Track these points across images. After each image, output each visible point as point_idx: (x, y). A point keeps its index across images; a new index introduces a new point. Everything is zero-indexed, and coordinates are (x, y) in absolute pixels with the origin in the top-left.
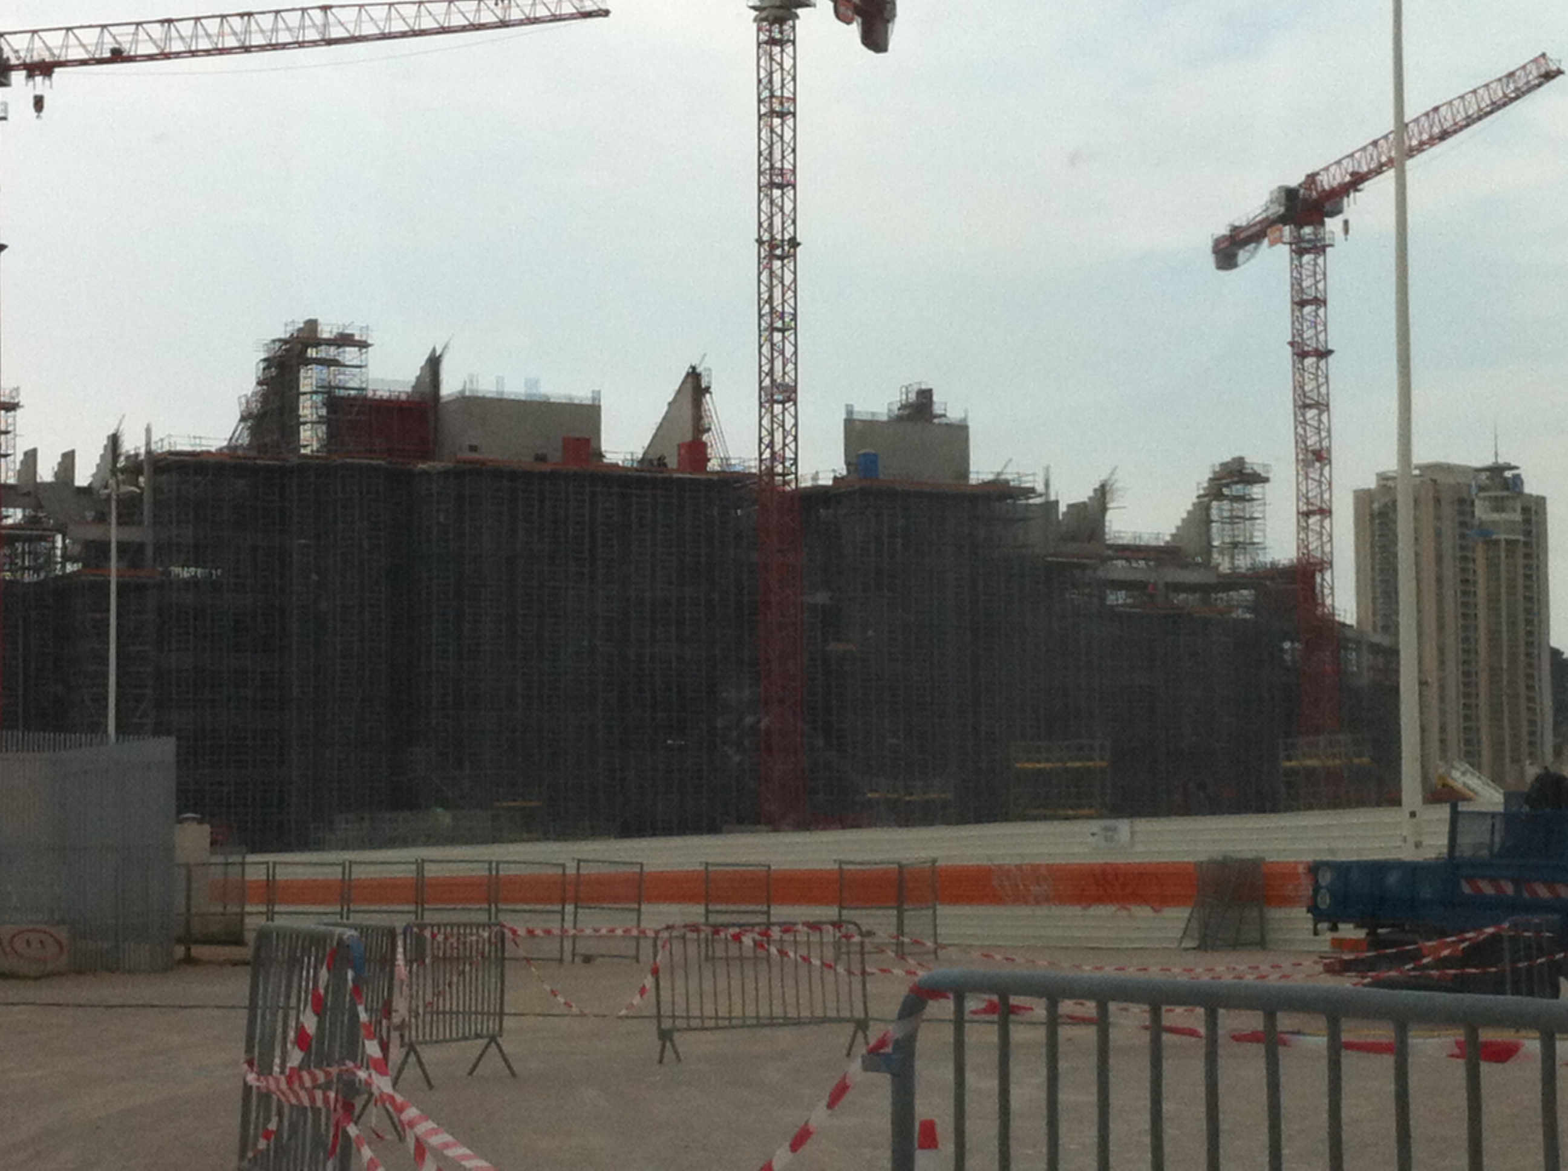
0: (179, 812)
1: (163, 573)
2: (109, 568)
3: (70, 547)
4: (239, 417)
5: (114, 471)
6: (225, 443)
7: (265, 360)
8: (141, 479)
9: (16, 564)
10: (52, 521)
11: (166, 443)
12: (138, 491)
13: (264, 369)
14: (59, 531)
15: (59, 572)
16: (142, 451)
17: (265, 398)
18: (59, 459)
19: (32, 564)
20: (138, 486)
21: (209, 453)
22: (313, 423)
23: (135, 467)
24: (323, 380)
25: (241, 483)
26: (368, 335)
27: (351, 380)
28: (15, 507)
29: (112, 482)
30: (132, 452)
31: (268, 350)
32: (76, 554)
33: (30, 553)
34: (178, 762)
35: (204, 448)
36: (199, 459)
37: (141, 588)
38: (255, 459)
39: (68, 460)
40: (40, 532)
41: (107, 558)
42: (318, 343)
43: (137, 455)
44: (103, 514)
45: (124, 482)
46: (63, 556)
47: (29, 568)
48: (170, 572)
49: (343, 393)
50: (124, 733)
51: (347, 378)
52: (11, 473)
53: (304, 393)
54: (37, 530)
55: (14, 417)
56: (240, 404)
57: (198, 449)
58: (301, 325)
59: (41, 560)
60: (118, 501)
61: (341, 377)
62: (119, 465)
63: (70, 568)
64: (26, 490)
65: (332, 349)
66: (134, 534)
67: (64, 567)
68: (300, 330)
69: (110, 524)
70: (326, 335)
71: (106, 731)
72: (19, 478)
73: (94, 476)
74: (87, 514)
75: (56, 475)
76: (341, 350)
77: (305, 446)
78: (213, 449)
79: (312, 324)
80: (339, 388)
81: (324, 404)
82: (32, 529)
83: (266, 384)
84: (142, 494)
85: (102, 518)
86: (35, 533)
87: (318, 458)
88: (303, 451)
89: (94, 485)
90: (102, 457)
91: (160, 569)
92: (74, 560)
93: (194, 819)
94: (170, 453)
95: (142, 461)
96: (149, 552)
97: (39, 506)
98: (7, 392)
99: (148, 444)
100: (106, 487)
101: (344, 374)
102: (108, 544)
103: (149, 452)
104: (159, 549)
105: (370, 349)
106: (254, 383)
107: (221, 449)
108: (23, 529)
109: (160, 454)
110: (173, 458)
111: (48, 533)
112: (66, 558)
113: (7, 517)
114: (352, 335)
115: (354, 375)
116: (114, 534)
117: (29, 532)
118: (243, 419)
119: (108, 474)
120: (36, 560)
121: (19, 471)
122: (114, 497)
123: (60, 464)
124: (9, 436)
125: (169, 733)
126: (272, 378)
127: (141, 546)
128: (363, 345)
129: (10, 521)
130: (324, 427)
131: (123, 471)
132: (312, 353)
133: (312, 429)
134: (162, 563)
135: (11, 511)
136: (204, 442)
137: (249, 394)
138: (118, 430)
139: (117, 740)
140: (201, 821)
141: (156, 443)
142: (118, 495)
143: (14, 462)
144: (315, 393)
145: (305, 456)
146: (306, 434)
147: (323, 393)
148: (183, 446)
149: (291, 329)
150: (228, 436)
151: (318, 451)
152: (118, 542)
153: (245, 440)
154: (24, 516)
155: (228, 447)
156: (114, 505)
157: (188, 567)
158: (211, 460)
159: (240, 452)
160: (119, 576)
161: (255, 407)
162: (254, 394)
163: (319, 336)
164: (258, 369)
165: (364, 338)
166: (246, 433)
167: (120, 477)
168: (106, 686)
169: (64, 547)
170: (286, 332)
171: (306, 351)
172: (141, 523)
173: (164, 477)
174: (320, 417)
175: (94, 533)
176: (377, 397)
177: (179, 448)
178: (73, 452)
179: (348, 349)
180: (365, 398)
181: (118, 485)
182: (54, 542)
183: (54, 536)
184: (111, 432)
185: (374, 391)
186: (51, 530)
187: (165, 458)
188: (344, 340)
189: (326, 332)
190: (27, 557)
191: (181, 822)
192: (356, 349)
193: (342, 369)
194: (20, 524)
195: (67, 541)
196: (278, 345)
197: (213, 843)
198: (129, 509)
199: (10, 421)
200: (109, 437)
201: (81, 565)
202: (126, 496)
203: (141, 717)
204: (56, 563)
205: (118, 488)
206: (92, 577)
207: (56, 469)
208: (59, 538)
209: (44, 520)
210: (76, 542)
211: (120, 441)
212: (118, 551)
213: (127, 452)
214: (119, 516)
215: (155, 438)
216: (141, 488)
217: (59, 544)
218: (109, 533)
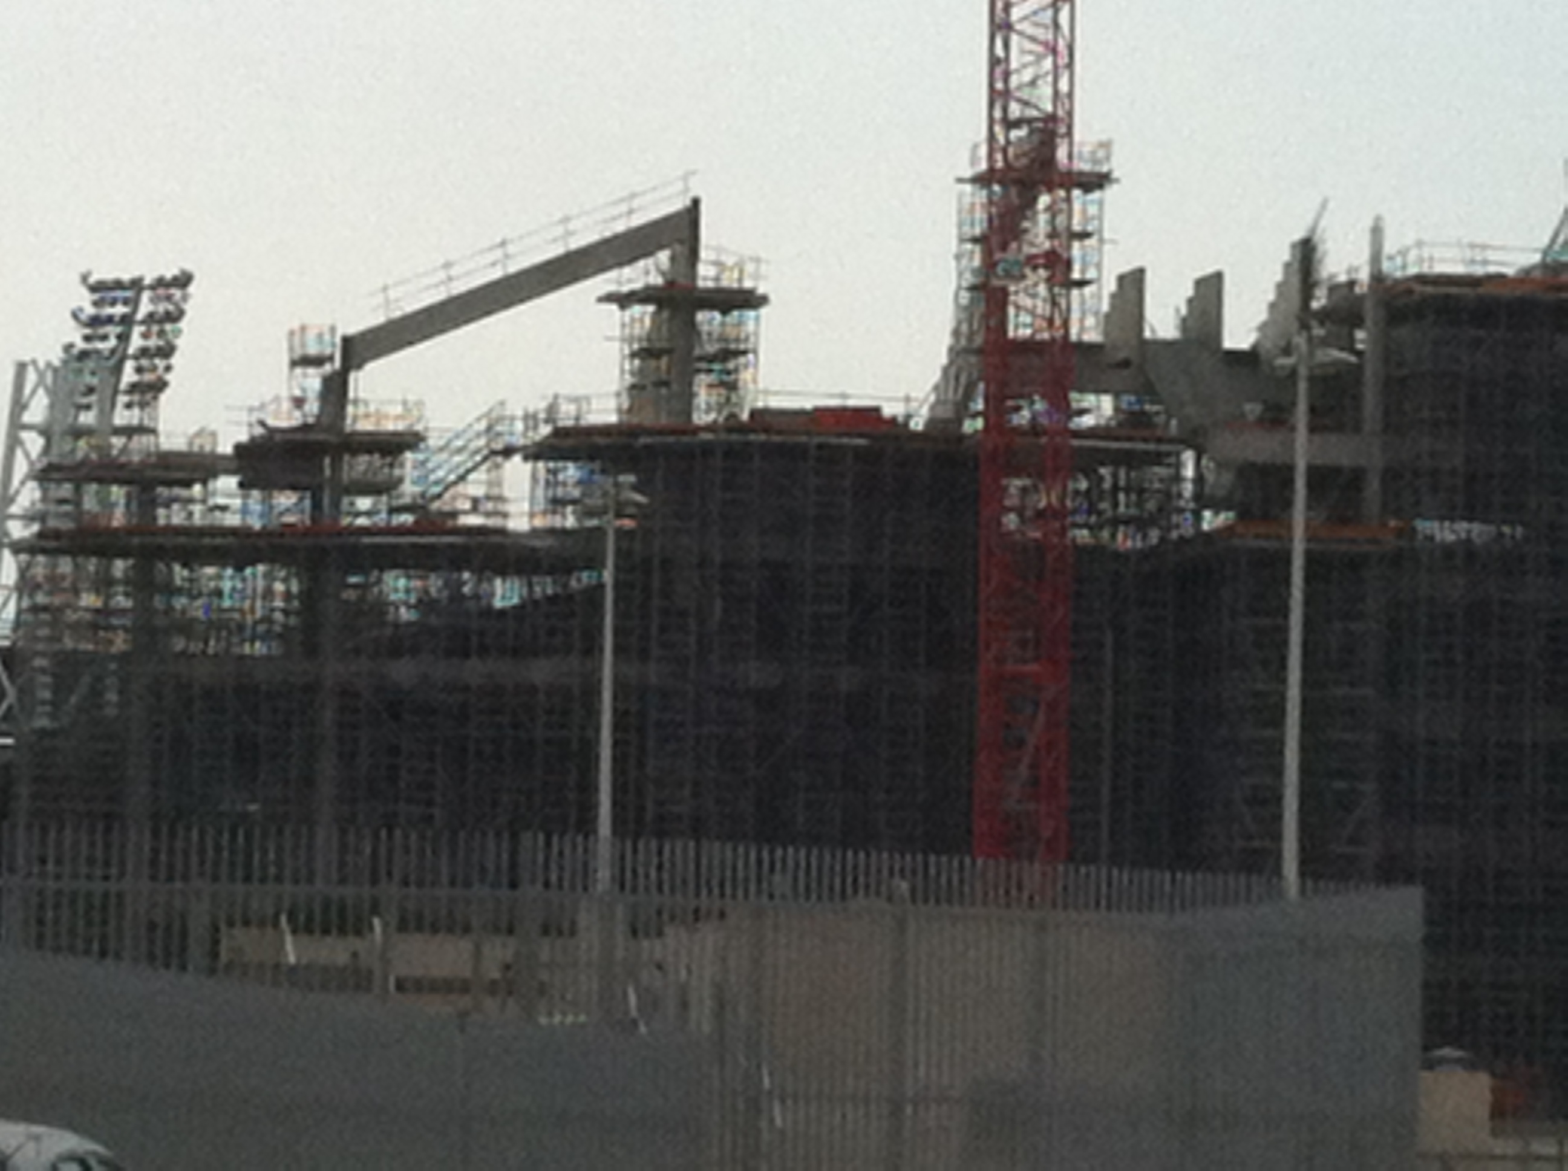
0: (1426, 1048)
1: (1399, 533)
2: (1290, 528)
3: (1210, 477)
5: (1305, 317)
6: (1536, 258)
8: (1360, 335)
9: (1100, 513)
10: (1173, 426)
11: (1412, 255)
12: (1353, 359)
14: (1190, 446)
15: (1188, 531)
16: (1364, 275)
18: (1190, 292)
19: (1133, 511)
20: (1352, 350)
21: (1500, 278)
23: (1347, 309)
28: (1098, 391)
29: (1300, 341)
30: (1343, 278)
32: (1221, 493)
33: (1127, 490)
34: (1427, 940)
35: (1492, 269)
37: (1355, 564)
40: (1151, 447)
41: (1287, 504)
43: (1351, 284)
44: (1280, 407)
45: (1325, 342)
46: (1198, 497)
47: (1127, 522)
48: (1414, 530)
50: (1317, 877)
52: (1090, 321)
54: (1145, 440)
55: (1101, 203)
57: (1479, 271)
59: (1151, 505)
60: (1312, 379)
62: (1315, 305)
63: (1210, 521)
64: (1122, 355)
66: (1342, 451)
67: (1198, 516)
69: (1293, 429)
71: (1277, 871)
72: (1106, 334)
73: (1263, 328)
74: (1248, 407)
75: (1184, 324)
78: (1510, 271)
82: (1130, 439)
84: (1359, 368)
85: (1277, 416)
86: (1141, 446)
89: (1262, 352)
90: (1281, 287)
91: (1393, 523)
92: (1217, 506)
93: (1458, 1061)
94: (1421, 279)
95: (1361, 298)
96: (1373, 486)
97: (1148, 390)
98: (1086, 149)
99: (1376, 258)
100: (1287, 351)
102: (1290, 468)
103: (1378, 278)
104: (1391, 475)
107: (1527, 272)
108: (1117, 439)
109: (1397, 282)
110: (1430, 289)
111: (1164, 448)
112: (1203, 500)
113: (1082, 412)
116: (1302, 449)
117: (1127, 445)
119: (1295, 326)
120: (1140, 504)
121: (1108, 316)
122: (1303, 371)
123: (1190, 301)
124: (1088, 242)
125: (1409, 879)
127: (1356, 478)
129: (1087, 421)
131: (1324, 316)
134: (1398, 513)
135: (1089, 400)
136: (1491, 255)
138: (1313, 229)
139: (1303, 891)
140: (1471, 1066)
141: (1391, 258)
142: (1311, 369)
143: (1099, 297)
148: (1450, 263)
150: (1545, 241)
152: (1309, 468)
154: (1117, 409)
155: (1544, 265)
156: (1302, 386)
157: (1452, 520)
158: (1505, 292)
160: (1311, 537)
167: (1318, 331)
168: (1278, 772)
169: (1199, 477)
172: (1357, 429)
173: (1405, 330)
175: (1260, 447)
177: (1440, 268)
178: (1218, 277)
181: (1310, 339)
182: (1178, 465)
183: (1178, 454)
184: (1298, 235)
186: (1171, 441)
187: (1409, 291)
190: (1122, 497)
191: (1430, 1065)
194: (1107, 428)
195: (1204, 462)
197: (1498, 1112)
198: (1334, 398)
199: (1092, 210)
200: (1294, 246)
201: (1231, 515)
202: (1332, 371)
203: (1353, 841)
204: (1181, 511)
205: (1311, 354)
206: (1251, 540)
207: (1184, 311)
208: (1188, 458)
209: (1161, 419)
210: (1220, 465)
211: (1318, 255)
212: (1310, 486)
213: (1332, 277)
214: (1312, 410)
215: (1389, 247)
216: (1359, 354)
217: (1189, 472)
218: (1290, 446)
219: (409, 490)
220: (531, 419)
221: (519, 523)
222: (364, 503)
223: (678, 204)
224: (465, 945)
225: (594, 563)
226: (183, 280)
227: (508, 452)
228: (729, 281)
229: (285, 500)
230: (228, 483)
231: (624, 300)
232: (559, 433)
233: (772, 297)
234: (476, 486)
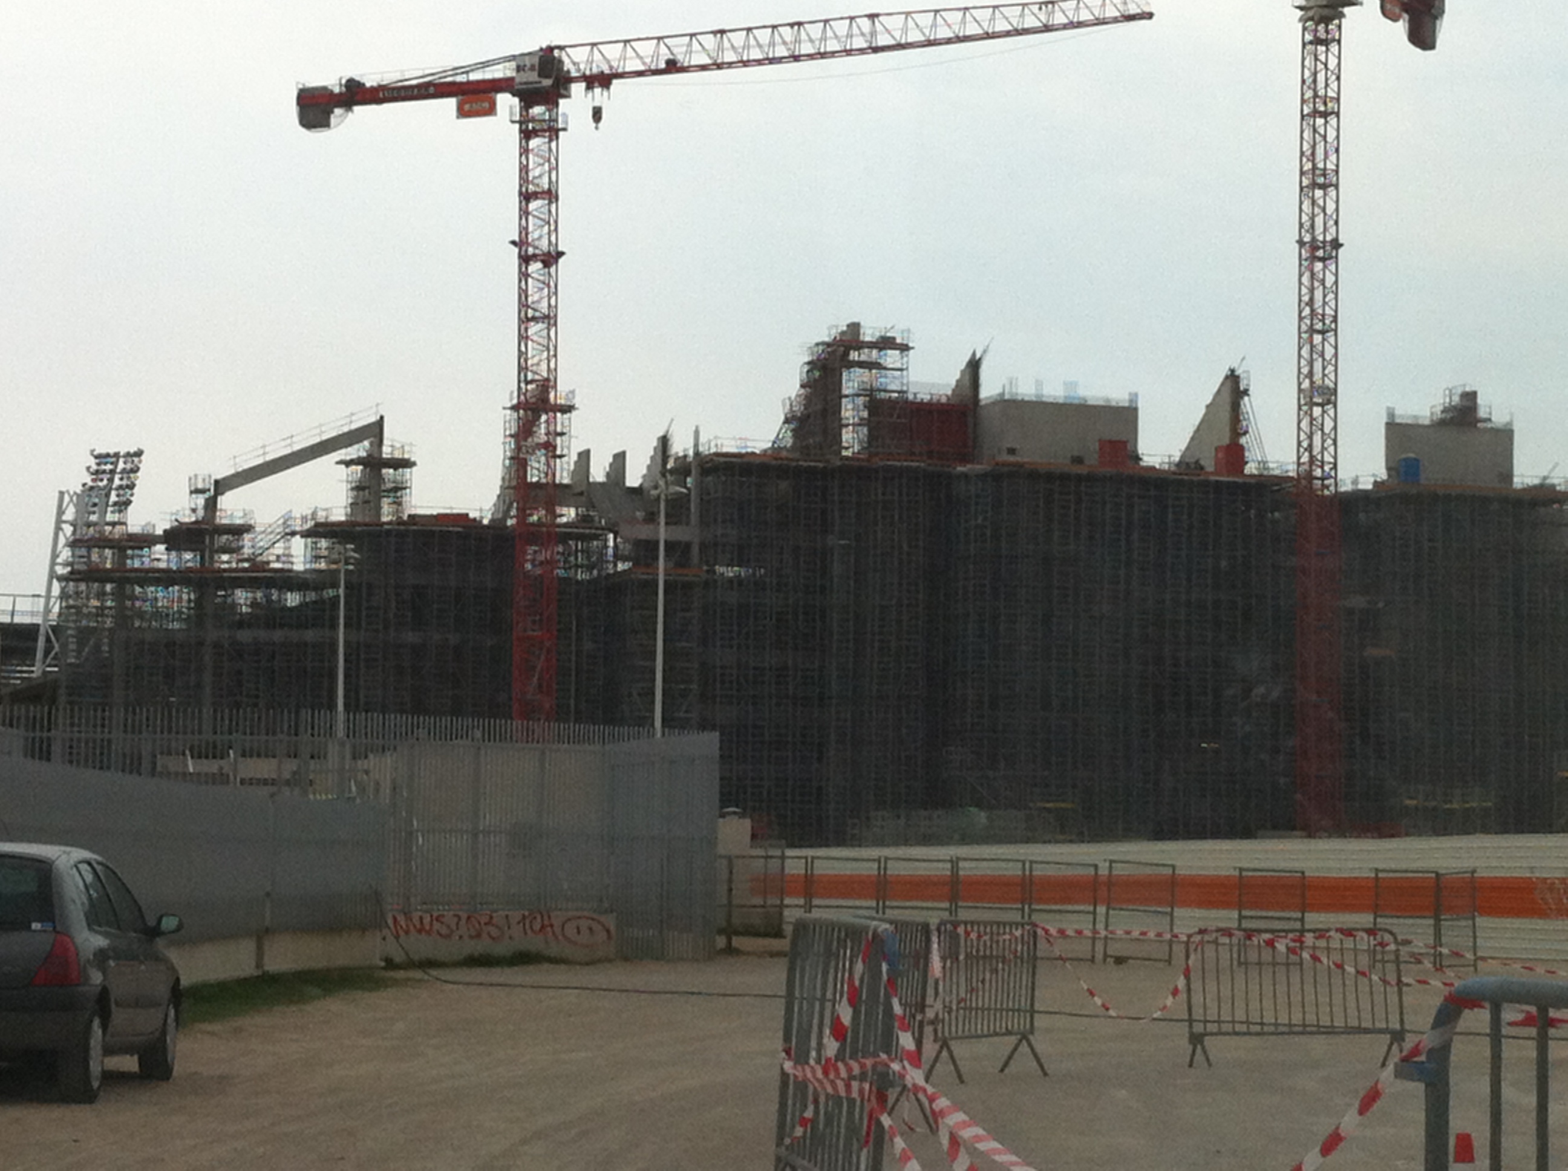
0: (722, 808)
1: (708, 571)
2: (658, 569)
3: (621, 546)
4: (782, 418)
5: (663, 472)
6: (770, 445)
7: (809, 363)
8: (689, 480)
9: (569, 562)
10: (603, 522)
11: (713, 444)
12: (684, 490)
13: (808, 372)
14: (611, 531)
15: (612, 572)
16: (691, 453)
17: (808, 400)
18: (611, 460)
19: (585, 562)
20: (685, 487)
21: (753, 454)
22: (854, 425)
23: (683, 468)
24: (863, 382)
25: (784, 485)
26: (908, 338)
27: (892, 383)
28: (568, 506)
29: (662, 483)
30: (681, 454)
31: (812, 354)
32: (626, 553)
33: (582, 551)
34: (721, 756)
35: (749, 450)
36: (745, 460)
37: (688, 586)
38: (798, 460)
39: (620, 459)
40: (593, 531)
41: (656, 558)
42: (860, 346)
43: (685, 456)
44: (653, 514)
45: (673, 483)
46: (615, 555)
47: (582, 566)
48: (714, 572)
49: (883, 395)
50: (670, 727)
51: (888, 380)
52: (565, 474)
53: (847, 396)
54: (590, 528)
55: (570, 419)
56: (784, 405)
57: (744, 451)
58: (845, 328)
59: (594, 559)
60: (667, 501)
61: (882, 380)
62: (669, 466)
63: (621, 566)
64: (578, 490)
65: (875, 352)
66: (681, 534)
67: (615, 565)
68: (843, 333)
69: (659, 524)
70: (868, 339)
71: (653, 725)
72: (572, 479)
73: (644, 476)
74: (638, 514)
75: (608, 475)
76: (882, 353)
77: (847, 448)
78: (758, 451)
79: (855, 327)
80: (880, 390)
81: (865, 407)
82: (583, 528)
83: (810, 387)
84: (688, 495)
85: (651, 518)
86: (587, 531)
87: (858, 460)
88: (844, 453)
89: (646, 485)
90: (652, 458)
91: (705, 568)
92: (624, 559)
93: (735, 813)
94: (717, 454)
95: (690, 463)
96: (695, 550)
97: (591, 505)
98: (563, 394)
99: (696, 445)
100: (656, 487)
101: (886, 377)
102: (657, 542)
103: (697, 454)
104: (703, 546)
105: (911, 352)
106: (798, 386)
107: (765, 451)
108: (577, 527)
109: (707, 456)
110: (722, 460)
111: (600, 532)
112: (617, 557)
113: (562, 515)
114: (894, 338)
115: (894, 378)
116: (662, 533)
117: (582, 531)
118: (787, 421)
119: (659, 475)
120: (589, 558)
121: (573, 472)
122: (663, 497)
123: (611, 465)
124: (564, 438)
125: (713, 728)
126: (815, 380)
127: (688, 546)
128: (904, 348)
129: (564, 520)
130: (865, 430)
131: (671, 471)
132: (854, 356)
133: (853, 431)
134: (707, 563)
135: (565, 510)
136: (749, 444)
137: (793, 397)
138: (667, 432)
139: (663, 734)
140: (742, 816)
141: (703, 445)
142: (666, 496)
143: (568, 463)
144: (858, 395)
145: (847, 458)
146: (847, 436)
147: (865, 396)
148: (730, 447)
149: (834, 333)
150: (773, 438)
151: (859, 453)
152: (666, 542)
153: (789, 442)
154: (577, 514)
155: (773, 449)
156: (663, 504)
157: (733, 566)
158: (758, 461)
159: (784, 454)
160: (667, 573)
161: (798, 409)
162: (798, 396)
163: (861, 338)
164: (801, 373)
165: (905, 342)
166: (789, 434)
167: (669, 478)
168: (653, 681)
169: (616, 546)
170: (829, 335)
171: (848, 354)
172: (688, 524)
173: (710, 478)
174: (861, 419)
175: (644, 532)
176: (919, 400)
177: (725, 450)
178: (624, 453)
179: (889, 352)
180: (906, 401)
181: (666, 483)
182: (606, 540)
183: (606, 535)
184: (661, 434)
185: (915, 394)
186: (603, 529)
187: (712, 460)
188: (886, 343)
189: (868, 335)
190: (579, 554)
191: (723, 816)
192: (897, 352)
193: (883, 372)
194: (573, 523)
195: (619, 540)
196: (821, 348)
197: (754, 836)
198: (677, 509)
199: (566, 423)
200: (659, 439)
201: (631, 564)
202: (675, 497)
203: (686, 712)
204: (607, 562)
205: (667, 488)
206: (641, 575)
207: (608, 469)
208: (611, 536)
209: (597, 519)
210: (626, 540)
211: (670, 443)
212: (666, 550)
213: (677, 453)
214: (667, 515)
215: (702, 439)
216: (688, 489)
217: (611, 543)
218: (658, 532)
219: (247, 551)
220: (304, 519)
221: (299, 566)
222: (225, 557)
223: (373, 419)
224: (274, 762)
225: (335, 585)
226: (139, 454)
227: (293, 534)
228: (397, 455)
229: (188, 556)
230: (160, 548)
231: (348, 463)
232: (317, 525)
233: (418, 463)
234: (279, 548)
